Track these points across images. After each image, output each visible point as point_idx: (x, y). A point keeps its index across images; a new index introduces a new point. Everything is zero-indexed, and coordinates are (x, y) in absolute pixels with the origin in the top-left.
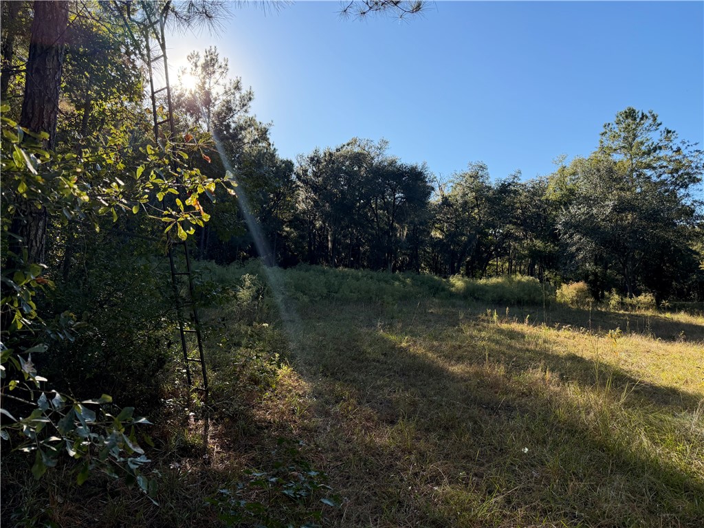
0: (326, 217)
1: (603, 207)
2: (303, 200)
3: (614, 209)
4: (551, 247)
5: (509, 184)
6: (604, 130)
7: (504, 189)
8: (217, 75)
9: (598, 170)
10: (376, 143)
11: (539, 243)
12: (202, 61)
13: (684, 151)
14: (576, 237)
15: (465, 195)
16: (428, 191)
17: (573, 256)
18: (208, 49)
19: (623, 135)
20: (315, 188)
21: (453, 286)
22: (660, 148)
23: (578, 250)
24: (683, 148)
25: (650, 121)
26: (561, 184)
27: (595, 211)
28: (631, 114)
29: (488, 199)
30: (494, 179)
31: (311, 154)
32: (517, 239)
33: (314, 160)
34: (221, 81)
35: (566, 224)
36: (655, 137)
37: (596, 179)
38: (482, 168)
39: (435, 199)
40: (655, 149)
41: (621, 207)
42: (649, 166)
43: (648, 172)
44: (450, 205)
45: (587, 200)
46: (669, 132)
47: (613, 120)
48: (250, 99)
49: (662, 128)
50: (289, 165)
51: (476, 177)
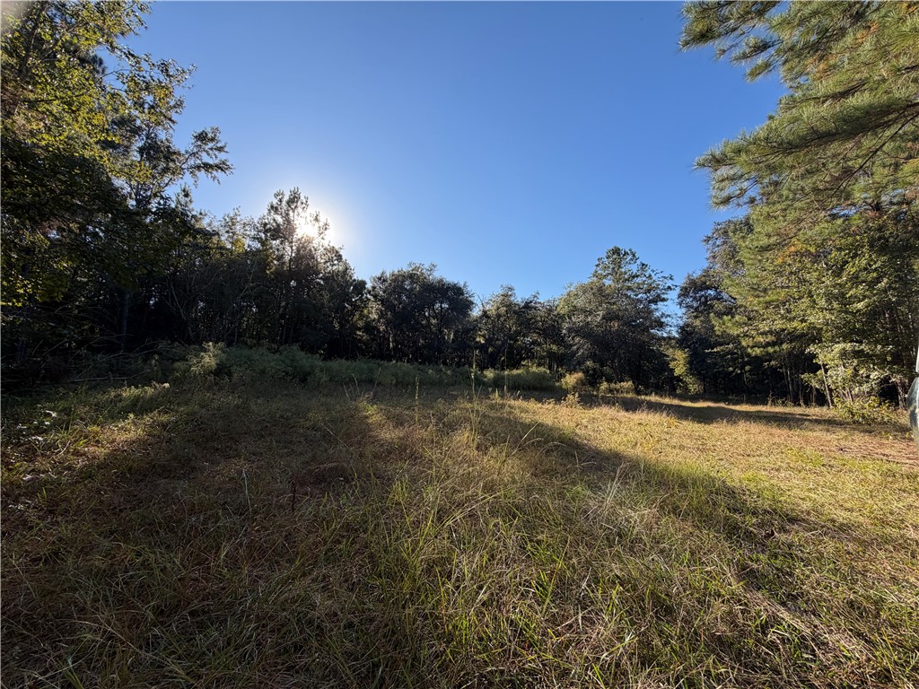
0: (388, 324)
1: (595, 316)
2: (373, 311)
3: (604, 318)
4: (562, 350)
5: (531, 302)
6: (598, 263)
7: (527, 306)
8: (300, 210)
9: (592, 289)
10: (427, 266)
11: (554, 347)
12: (286, 198)
13: (654, 278)
14: (577, 339)
15: (498, 308)
16: (468, 305)
17: (574, 353)
18: (293, 189)
19: (611, 266)
20: (383, 302)
21: (486, 377)
22: (637, 276)
23: (578, 349)
24: (653, 275)
25: (631, 257)
26: (567, 302)
27: (589, 319)
28: (616, 251)
29: (515, 312)
30: (519, 297)
31: (379, 275)
32: (539, 344)
33: (382, 279)
34: (302, 214)
35: (569, 330)
36: (634, 268)
37: (589, 295)
38: (510, 289)
39: (476, 312)
40: (634, 277)
41: (609, 317)
42: (629, 288)
43: (629, 293)
44: (488, 317)
45: (584, 311)
46: (643, 265)
47: (604, 255)
48: (326, 229)
49: (638, 262)
50: (363, 283)
51: (505, 296)
